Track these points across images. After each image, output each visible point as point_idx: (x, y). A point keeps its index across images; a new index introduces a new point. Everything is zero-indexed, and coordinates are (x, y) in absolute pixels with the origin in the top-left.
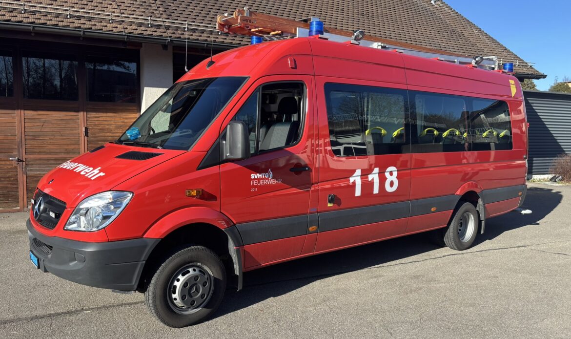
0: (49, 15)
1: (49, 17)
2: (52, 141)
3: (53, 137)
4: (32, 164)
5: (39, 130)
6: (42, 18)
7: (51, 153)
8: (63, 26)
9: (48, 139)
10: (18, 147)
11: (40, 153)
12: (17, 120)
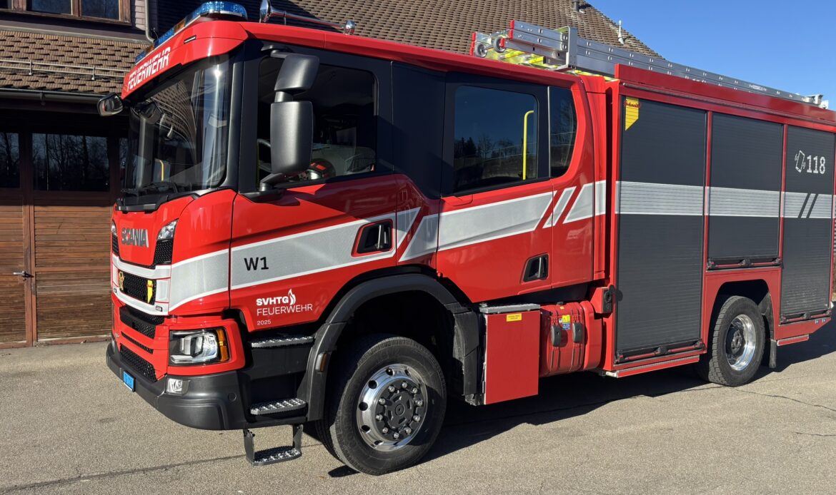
0: (66, 78)
1: (66, 79)
2: (72, 248)
3: (73, 242)
4: (44, 281)
5: (55, 233)
6: (56, 81)
7: (70, 264)
8: (85, 92)
9: (67, 245)
10: (26, 256)
11: (55, 265)
12: (25, 220)
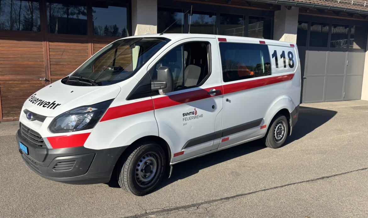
2: (69, 66)
3: (70, 63)
5: (60, 57)
9: (67, 64)
10: (46, 70)
11: (61, 74)
12: (44, 50)
